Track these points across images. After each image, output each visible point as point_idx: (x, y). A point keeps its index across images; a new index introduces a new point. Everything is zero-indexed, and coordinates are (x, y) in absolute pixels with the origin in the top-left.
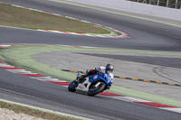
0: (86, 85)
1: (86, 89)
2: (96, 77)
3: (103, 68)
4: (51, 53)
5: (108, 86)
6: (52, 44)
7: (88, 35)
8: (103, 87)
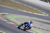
0: (23, 27)
1: (23, 28)
2: (27, 25)
3: (29, 22)
5: (30, 28)
7: (35, 14)
8: (28, 28)
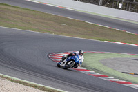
1: (64, 65)
4: (114, 59)
6: (116, 52)
